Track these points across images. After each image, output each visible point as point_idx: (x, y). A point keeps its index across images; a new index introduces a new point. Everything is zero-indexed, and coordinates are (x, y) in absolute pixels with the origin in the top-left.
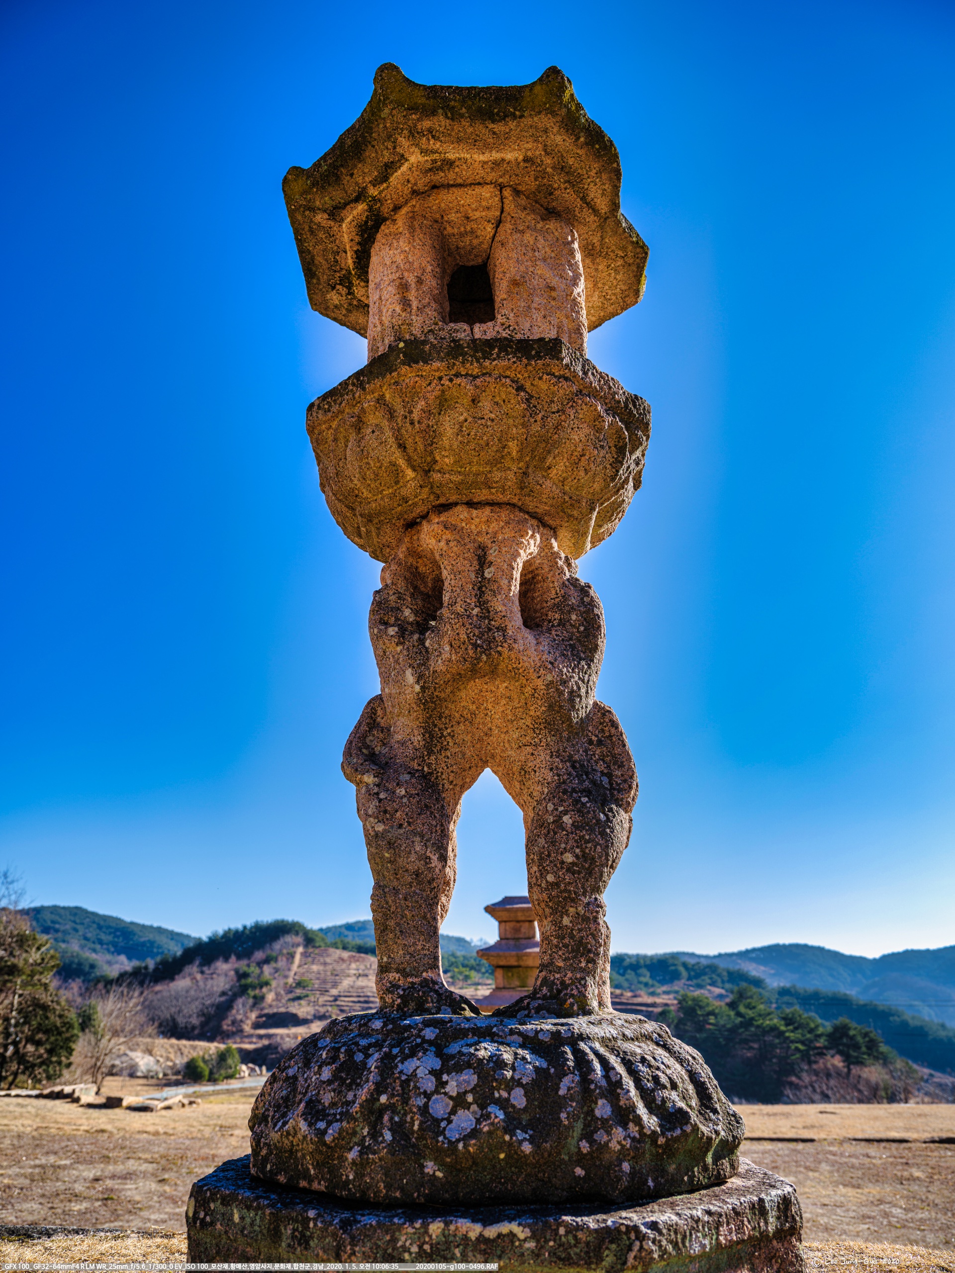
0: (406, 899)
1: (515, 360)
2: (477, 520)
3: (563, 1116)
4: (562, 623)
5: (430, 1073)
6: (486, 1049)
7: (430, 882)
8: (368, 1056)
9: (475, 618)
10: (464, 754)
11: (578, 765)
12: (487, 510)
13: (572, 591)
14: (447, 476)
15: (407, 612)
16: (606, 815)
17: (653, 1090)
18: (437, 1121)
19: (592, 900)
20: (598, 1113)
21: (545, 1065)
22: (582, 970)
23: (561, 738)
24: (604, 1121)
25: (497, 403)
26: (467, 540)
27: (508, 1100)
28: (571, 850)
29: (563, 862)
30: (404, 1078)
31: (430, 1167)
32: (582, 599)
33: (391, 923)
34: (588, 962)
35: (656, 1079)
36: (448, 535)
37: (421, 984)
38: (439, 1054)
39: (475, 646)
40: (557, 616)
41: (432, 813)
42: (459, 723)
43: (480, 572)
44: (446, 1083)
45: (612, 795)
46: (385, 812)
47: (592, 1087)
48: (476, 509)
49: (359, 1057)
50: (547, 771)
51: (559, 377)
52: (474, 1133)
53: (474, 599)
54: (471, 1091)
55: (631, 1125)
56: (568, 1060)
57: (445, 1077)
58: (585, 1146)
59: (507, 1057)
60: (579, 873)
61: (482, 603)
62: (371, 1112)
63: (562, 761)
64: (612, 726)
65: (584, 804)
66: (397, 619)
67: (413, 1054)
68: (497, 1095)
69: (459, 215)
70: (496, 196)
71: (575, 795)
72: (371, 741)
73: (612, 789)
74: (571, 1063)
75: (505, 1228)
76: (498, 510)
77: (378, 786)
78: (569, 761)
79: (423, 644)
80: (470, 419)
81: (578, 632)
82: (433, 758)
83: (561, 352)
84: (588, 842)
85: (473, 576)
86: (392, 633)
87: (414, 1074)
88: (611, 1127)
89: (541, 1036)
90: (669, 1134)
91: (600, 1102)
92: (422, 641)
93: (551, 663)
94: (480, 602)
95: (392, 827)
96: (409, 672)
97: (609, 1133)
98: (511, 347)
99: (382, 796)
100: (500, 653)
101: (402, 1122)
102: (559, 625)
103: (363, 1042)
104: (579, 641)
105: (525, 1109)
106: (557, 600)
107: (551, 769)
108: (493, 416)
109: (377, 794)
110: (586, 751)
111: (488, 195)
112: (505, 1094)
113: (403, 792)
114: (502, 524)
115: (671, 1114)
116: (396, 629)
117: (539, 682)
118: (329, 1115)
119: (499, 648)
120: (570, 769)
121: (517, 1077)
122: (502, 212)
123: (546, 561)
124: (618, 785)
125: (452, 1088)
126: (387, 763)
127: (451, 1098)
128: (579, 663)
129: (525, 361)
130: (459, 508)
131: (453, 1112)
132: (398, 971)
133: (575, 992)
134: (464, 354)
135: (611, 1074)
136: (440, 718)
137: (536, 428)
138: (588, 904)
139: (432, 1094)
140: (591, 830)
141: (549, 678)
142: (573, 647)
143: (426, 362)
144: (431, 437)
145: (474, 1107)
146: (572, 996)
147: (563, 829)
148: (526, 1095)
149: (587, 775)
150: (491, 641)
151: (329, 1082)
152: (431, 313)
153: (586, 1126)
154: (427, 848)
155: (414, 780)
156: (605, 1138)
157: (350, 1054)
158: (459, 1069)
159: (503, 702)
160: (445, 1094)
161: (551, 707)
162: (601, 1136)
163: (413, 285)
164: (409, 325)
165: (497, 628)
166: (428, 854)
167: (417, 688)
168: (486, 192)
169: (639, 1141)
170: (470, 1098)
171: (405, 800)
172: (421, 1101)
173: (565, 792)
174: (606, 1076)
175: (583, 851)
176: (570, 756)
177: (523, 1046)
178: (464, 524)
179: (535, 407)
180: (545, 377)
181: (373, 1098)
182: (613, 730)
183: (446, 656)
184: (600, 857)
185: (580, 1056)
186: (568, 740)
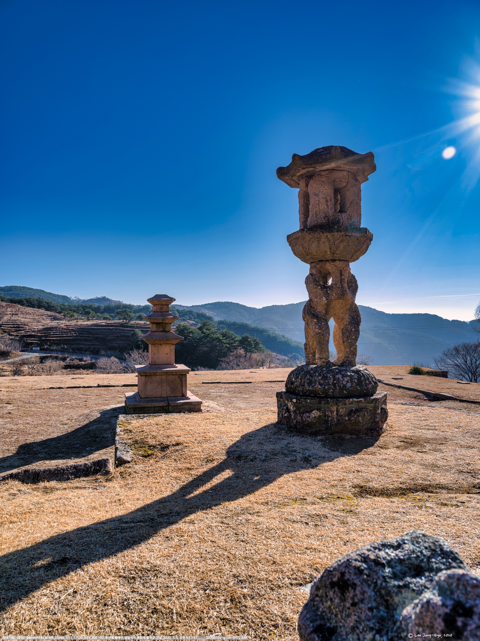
3: (363, 383)
9: (340, 288)
12: (343, 262)
14: (337, 255)
15: (321, 282)
18: (345, 385)
22: (354, 357)
23: (350, 312)
26: (338, 269)
32: (354, 280)
36: (335, 268)
37: (327, 361)
39: (341, 295)
42: (331, 308)
43: (341, 277)
49: (325, 375)
52: (352, 386)
54: (349, 380)
56: (360, 375)
58: (366, 388)
60: (355, 340)
61: (342, 285)
63: (350, 316)
66: (319, 284)
69: (339, 180)
70: (347, 175)
75: (360, 399)
79: (327, 292)
95: (322, 331)
96: (324, 298)
99: (319, 324)
101: (339, 385)
107: (349, 319)
110: (353, 314)
112: (354, 380)
120: (352, 318)
122: (348, 180)
130: (337, 261)
131: (347, 383)
133: (353, 362)
136: (328, 308)
145: (350, 383)
148: (358, 380)
150: (344, 293)
153: (365, 385)
160: (345, 380)
161: (350, 305)
163: (329, 201)
165: (345, 290)
167: (326, 302)
172: (341, 382)
177: (353, 372)
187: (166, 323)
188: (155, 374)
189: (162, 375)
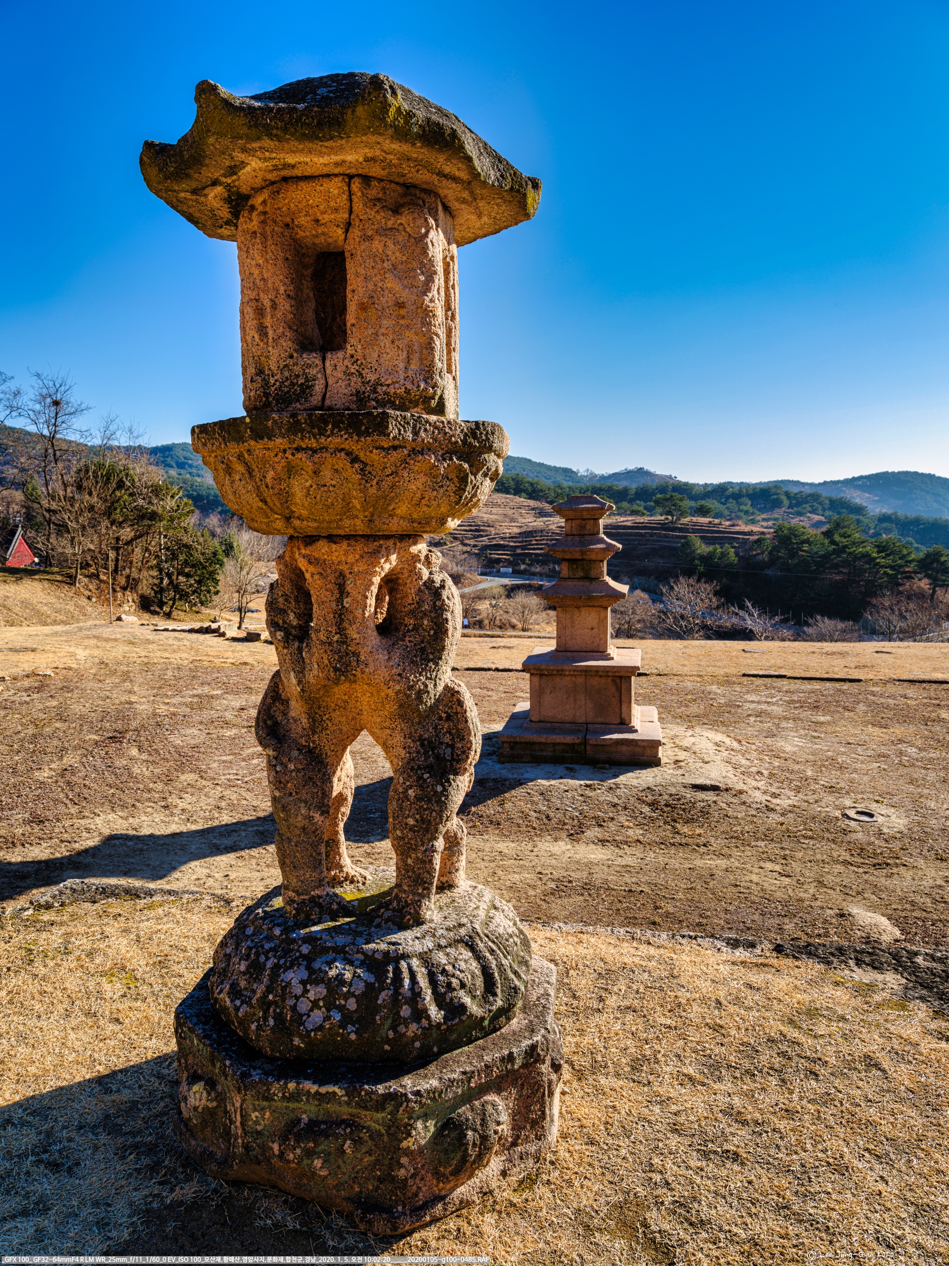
0: (296, 846)
1: (346, 436)
2: (337, 554)
3: (378, 1018)
4: (416, 628)
5: (300, 982)
6: (337, 967)
7: (314, 832)
8: (268, 959)
9: (335, 645)
10: (341, 730)
11: (426, 743)
12: (344, 544)
13: (428, 597)
14: (305, 522)
15: (292, 616)
16: (443, 786)
17: (445, 993)
18: (301, 1015)
19: (430, 846)
20: (402, 1014)
21: (373, 980)
22: (419, 895)
23: (413, 723)
24: (405, 1019)
25: (336, 471)
26: (329, 571)
27: (344, 1006)
28: (413, 816)
29: (406, 824)
30: (284, 984)
31: (297, 1041)
32: (434, 603)
33: (288, 861)
34: (424, 889)
35: (449, 984)
37: (309, 900)
38: (309, 968)
39: (336, 670)
40: (412, 621)
41: (314, 783)
42: (335, 710)
43: (340, 601)
44: (309, 991)
45: (451, 765)
46: (280, 782)
47: (400, 998)
48: (335, 543)
49: (262, 959)
50: (401, 749)
51: (389, 449)
52: (320, 1028)
53: (334, 628)
54: (322, 999)
55: (423, 1020)
56: (387, 978)
57: (308, 987)
58: (391, 1034)
59: (348, 976)
60: (418, 831)
61: (341, 631)
62: (264, 1003)
63: (413, 741)
64: (459, 705)
65: (425, 780)
66: (284, 622)
67: (291, 967)
68: (338, 1003)
69: (308, 218)
70: (343, 193)
71: (419, 772)
72: (275, 711)
73: (453, 759)
74: (389, 981)
75: (331, 1088)
76: (354, 543)
77: (276, 758)
78: (419, 740)
79: (301, 654)
80: (314, 486)
81: (429, 635)
82: (316, 736)
83: (387, 427)
84: (425, 810)
85: (334, 605)
86: (279, 638)
87: (289, 984)
88: (408, 1023)
89: (376, 956)
90: (449, 1023)
91: (404, 1007)
92: (300, 650)
93: (400, 675)
94: (339, 629)
95: (285, 794)
96: (292, 674)
97: (407, 1027)
98: (343, 423)
99: (278, 769)
100: (355, 675)
101: (281, 1013)
102: (413, 630)
103: (267, 946)
104: (429, 643)
105: (356, 1011)
106: (413, 606)
107: (404, 748)
108: (334, 483)
109: (275, 766)
110: (435, 728)
111: (336, 192)
112: (343, 1002)
113: (293, 767)
114: (357, 556)
115: (456, 1008)
116: (282, 634)
117: (390, 691)
118: (243, 995)
119: (354, 672)
120: (419, 748)
121: (352, 991)
122: (351, 212)
123: (406, 566)
124: (458, 755)
125: (311, 995)
126: (284, 735)
127: (310, 1001)
128: (427, 665)
129: (355, 437)
130: (321, 543)
131: (311, 1010)
132: (293, 891)
133: (412, 911)
134: (302, 431)
135: (416, 986)
136: (319, 708)
137: (373, 491)
138: (426, 851)
139: (300, 997)
140: (429, 801)
141: (397, 688)
142: (423, 650)
143: (270, 439)
144: (286, 497)
145: (323, 1009)
146: (410, 914)
147: (408, 800)
148: (357, 1002)
149: (433, 751)
150: (348, 665)
151: (244, 973)
152: (287, 344)
153: (394, 1021)
154: (310, 810)
155: (301, 757)
156: (404, 1030)
157: (257, 954)
158: (316, 982)
159: (368, 695)
160: (308, 998)
161: (401, 706)
162: (402, 1029)
163: (268, 310)
164: (267, 357)
165: (353, 653)
166: (311, 814)
168: (335, 187)
169: (428, 1029)
170: (321, 1004)
171: (294, 774)
172: (291, 1002)
173: (412, 769)
174: (412, 989)
175: (421, 817)
176: (421, 736)
177: (362, 964)
178: (326, 557)
179: (370, 473)
180: (375, 451)
181: (264, 996)
182: (459, 708)
183: (316, 673)
184: (435, 820)
185: (398, 972)
186: (420, 723)
187: (591, 561)
188: (561, 673)
189: (575, 676)
